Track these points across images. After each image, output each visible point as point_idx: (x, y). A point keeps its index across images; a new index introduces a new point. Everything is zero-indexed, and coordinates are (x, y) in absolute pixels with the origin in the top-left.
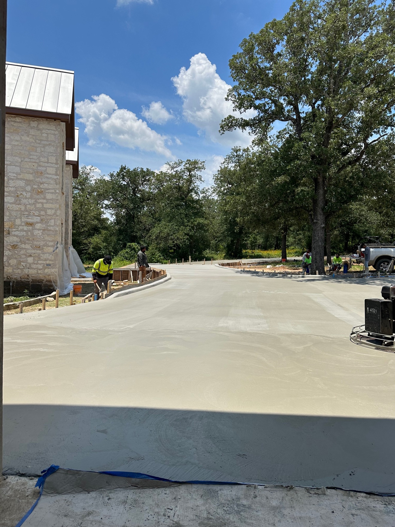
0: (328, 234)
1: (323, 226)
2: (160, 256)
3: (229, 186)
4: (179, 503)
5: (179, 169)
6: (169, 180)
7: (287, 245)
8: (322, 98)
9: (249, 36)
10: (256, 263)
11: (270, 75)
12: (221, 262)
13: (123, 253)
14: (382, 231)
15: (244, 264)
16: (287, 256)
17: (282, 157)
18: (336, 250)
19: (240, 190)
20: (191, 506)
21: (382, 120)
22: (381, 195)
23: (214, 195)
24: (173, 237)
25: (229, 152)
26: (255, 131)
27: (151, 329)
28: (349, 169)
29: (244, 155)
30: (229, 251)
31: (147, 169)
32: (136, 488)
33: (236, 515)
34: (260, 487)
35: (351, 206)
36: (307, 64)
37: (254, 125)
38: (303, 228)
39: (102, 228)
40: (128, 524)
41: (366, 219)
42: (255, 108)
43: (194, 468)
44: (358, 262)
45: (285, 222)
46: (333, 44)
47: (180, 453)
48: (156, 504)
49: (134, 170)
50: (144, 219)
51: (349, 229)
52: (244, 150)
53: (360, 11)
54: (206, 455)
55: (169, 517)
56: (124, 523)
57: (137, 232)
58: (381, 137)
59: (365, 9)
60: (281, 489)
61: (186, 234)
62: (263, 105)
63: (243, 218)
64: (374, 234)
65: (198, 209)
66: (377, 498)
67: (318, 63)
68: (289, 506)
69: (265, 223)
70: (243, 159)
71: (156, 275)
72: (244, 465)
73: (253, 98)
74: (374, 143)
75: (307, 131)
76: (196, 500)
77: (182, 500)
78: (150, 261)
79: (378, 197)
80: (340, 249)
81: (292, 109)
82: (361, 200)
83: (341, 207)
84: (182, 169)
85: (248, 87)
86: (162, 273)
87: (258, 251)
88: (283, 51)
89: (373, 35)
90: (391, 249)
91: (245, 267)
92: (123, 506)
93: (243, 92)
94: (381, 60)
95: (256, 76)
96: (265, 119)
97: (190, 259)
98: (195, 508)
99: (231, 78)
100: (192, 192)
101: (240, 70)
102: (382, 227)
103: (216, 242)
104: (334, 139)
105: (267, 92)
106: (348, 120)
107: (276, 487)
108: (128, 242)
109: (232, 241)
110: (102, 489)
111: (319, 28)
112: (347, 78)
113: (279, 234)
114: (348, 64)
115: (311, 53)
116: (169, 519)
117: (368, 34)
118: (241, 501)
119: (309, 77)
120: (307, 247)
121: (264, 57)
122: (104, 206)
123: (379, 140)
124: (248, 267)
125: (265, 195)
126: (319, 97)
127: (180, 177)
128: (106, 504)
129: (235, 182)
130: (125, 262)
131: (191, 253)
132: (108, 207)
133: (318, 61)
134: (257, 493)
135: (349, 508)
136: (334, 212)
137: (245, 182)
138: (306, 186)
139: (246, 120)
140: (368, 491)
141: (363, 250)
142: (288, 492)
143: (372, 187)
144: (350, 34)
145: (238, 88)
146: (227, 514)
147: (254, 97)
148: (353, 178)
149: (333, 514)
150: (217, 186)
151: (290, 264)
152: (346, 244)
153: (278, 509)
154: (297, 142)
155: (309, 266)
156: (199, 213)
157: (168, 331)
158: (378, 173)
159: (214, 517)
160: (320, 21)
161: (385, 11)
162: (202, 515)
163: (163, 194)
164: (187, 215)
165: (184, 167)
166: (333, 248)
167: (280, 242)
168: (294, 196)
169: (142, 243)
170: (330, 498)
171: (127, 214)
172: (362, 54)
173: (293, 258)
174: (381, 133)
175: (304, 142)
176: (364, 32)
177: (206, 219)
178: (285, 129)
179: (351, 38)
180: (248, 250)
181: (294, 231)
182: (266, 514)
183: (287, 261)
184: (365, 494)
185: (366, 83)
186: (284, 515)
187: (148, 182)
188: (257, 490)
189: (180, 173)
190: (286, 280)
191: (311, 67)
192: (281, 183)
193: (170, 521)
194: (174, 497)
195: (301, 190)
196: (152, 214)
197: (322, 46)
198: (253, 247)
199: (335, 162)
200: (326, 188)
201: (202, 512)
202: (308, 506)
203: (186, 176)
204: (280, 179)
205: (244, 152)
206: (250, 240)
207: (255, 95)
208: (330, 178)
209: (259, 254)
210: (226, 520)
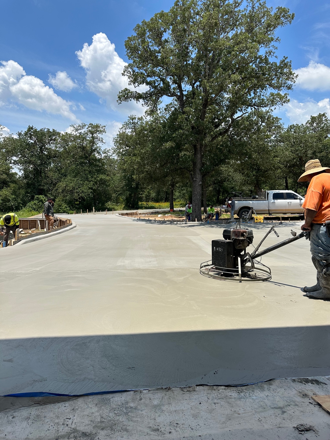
0: (204, 190)
1: (201, 183)
2: (66, 207)
3: (127, 148)
4: (77, 412)
5: (82, 131)
6: (74, 140)
7: (174, 199)
8: (200, 80)
9: (142, 23)
10: (150, 213)
11: (159, 57)
12: (121, 212)
13: (31, 204)
14: (244, 188)
15: (140, 214)
16: (174, 207)
17: (169, 127)
18: (211, 203)
19: (136, 152)
20: (87, 414)
21: (244, 101)
22: (243, 160)
23: (114, 155)
24: (78, 190)
25: (126, 120)
26: (147, 103)
27: (56, 271)
28: (220, 138)
29: (139, 123)
30: (127, 203)
31: (53, 130)
32: (39, 405)
33: (125, 416)
34: (145, 391)
35: (221, 168)
36: (188, 51)
37: (146, 98)
38: (186, 185)
39: (11, 182)
40: (30, 436)
41: (232, 178)
42: (147, 84)
43: (90, 383)
44: (226, 211)
45: (172, 180)
46: (208, 37)
47: (79, 372)
48: (56, 416)
49: (41, 130)
50: (51, 174)
51: (220, 186)
52: (139, 119)
53: (229, 12)
54: (101, 371)
55: (67, 425)
56: (27, 436)
57: (44, 186)
58: (244, 114)
59: (232, 11)
60: (161, 391)
61: (90, 188)
62: (153, 82)
63: (138, 175)
64: (238, 190)
65: (100, 167)
66: (233, 389)
67: (196, 51)
68: (167, 403)
69: (156, 180)
70: (138, 126)
71: (62, 224)
72: (133, 376)
73: (145, 76)
74: (238, 119)
75: (188, 106)
76: (92, 408)
77: (80, 409)
78: (57, 212)
79: (241, 162)
80: (213, 201)
81: (176, 87)
82: (229, 163)
83: (214, 169)
84: (85, 131)
85: (141, 65)
86: (68, 222)
87: (151, 203)
88: (170, 38)
89: (238, 33)
90: (250, 201)
91: (141, 216)
92: (26, 422)
93: (137, 70)
94: (244, 54)
95: (148, 57)
96: (155, 94)
97: (94, 210)
98: (90, 414)
99: (127, 56)
100: (95, 152)
101: (134, 50)
102: (244, 185)
103: (117, 195)
104: (209, 114)
105: (157, 72)
106: (220, 99)
107: (158, 389)
108: (36, 195)
109: (130, 195)
110: (7, 410)
111: (197, 22)
112: (218, 65)
113: (168, 190)
114: (220, 55)
115: (191, 43)
116: (67, 427)
117: (234, 32)
118: (129, 404)
119: (190, 62)
120: (189, 200)
121: (154, 42)
122: (13, 161)
123: (242, 116)
124: (143, 216)
125: (156, 157)
126: (198, 79)
127: (84, 139)
128: (10, 423)
129: (132, 145)
130: (33, 212)
131: (95, 204)
132: (16, 162)
133: (197, 50)
134: (142, 396)
135: (212, 399)
136: (209, 173)
137: (140, 145)
138: (188, 151)
139: (140, 93)
140: (226, 384)
141: (230, 202)
142: (167, 392)
143: (236, 153)
144: (221, 30)
145: (133, 66)
146: (117, 416)
147: (146, 74)
148: (223, 146)
149: (200, 404)
150: (116, 147)
151: (177, 213)
152: (218, 197)
153: (158, 406)
154: (180, 114)
155: (190, 215)
156: (101, 171)
157: (72, 271)
158: (241, 143)
159: (106, 420)
160: (198, 17)
161: (247, 15)
162: (96, 420)
163: (68, 153)
164: (90, 171)
165: (87, 130)
166: (209, 201)
167: (168, 196)
168: (179, 159)
169: (49, 195)
170: (198, 393)
171: (34, 169)
172: (230, 48)
173: (179, 209)
174: (244, 111)
175: (186, 115)
176: (232, 30)
177: (108, 175)
178: (171, 104)
179: (222, 34)
180: (143, 202)
181: (179, 187)
182: (149, 411)
183: (174, 211)
184: (224, 387)
185: (232, 71)
186: (163, 410)
187: (54, 141)
188: (142, 394)
189: (84, 134)
190: (173, 226)
191: (192, 54)
192: (169, 147)
193: (68, 428)
194: (72, 408)
195: (184, 154)
196: (58, 170)
197: (199, 38)
198: (147, 200)
199: (209, 133)
200: (202, 153)
201: (96, 417)
202: (182, 401)
203: (89, 137)
204: (168, 145)
205: (139, 120)
206: (145, 194)
207: (147, 73)
208: (206, 146)
209: (152, 205)
210: (116, 421)
